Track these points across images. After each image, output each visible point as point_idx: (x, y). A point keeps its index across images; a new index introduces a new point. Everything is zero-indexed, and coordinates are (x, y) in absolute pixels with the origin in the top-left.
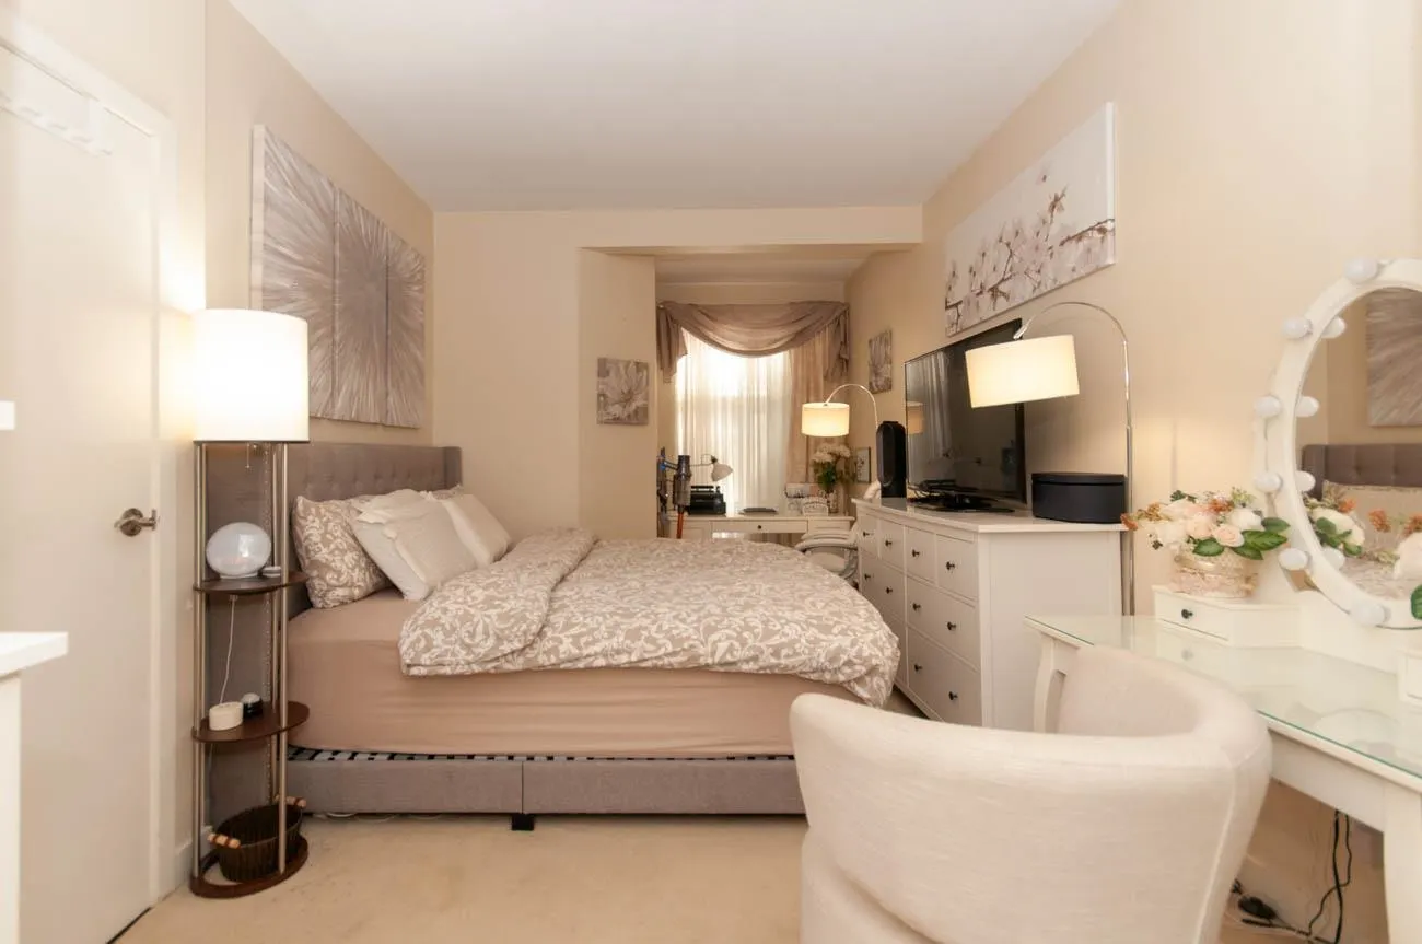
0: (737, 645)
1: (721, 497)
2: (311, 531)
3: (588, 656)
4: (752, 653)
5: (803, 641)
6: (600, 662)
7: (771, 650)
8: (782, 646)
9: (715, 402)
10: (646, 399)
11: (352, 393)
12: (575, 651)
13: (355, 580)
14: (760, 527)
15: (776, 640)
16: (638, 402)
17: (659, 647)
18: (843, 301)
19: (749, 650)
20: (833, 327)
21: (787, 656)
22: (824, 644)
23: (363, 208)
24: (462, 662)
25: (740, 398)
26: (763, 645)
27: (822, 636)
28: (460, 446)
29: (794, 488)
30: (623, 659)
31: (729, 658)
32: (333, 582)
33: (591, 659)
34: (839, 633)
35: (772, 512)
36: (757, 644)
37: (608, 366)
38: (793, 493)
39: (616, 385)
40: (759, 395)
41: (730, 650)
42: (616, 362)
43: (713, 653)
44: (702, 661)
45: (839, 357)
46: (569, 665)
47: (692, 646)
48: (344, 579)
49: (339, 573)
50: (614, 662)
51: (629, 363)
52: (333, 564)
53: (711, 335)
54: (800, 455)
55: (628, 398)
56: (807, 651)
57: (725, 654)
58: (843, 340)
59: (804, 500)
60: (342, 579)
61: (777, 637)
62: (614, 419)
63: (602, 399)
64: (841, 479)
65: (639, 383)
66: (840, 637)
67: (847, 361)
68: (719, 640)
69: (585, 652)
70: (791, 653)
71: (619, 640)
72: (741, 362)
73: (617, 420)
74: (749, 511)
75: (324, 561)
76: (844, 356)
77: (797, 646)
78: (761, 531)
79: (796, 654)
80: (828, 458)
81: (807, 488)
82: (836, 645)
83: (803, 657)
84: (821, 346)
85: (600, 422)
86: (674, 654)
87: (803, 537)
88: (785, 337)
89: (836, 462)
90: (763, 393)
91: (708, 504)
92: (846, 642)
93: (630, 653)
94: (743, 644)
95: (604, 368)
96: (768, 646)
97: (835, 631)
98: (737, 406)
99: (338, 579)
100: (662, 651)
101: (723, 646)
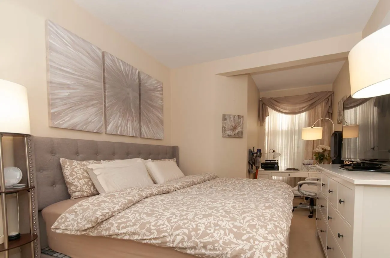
0: (186, 239)
1: (277, 164)
2: (66, 171)
3: (121, 234)
4: (192, 245)
5: (221, 242)
6: (126, 237)
7: (202, 245)
8: (209, 243)
9: (279, 132)
10: (242, 129)
11: (117, 125)
12: (117, 231)
13: (84, 189)
14: (289, 175)
15: (206, 239)
16: (239, 129)
17: (152, 233)
18: (331, 90)
19: (191, 242)
20: (326, 100)
21: (210, 250)
22: (233, 246)
23: (122, 61)
24: (74, 230)
25: (288, 130)
26: (198, 241)
27: (235, 241)
28: (179, 146)
29: (306, 161)
30: (136, 237)
31: (180, 245)
32: (74, 190)
33: (123, 235)
34: (245, 240)
35: (297, 170)
36: (196, 240)
37: (226, 117)
38: (306, 163)
39: (229, 124)
40: (295, 129)
41: (182, 241)
42: (230, 116)
43: (173, 242)
44: (168, 244)
45: (328, 112)
46: (115, 237)
47: (164, 236)
48: (79, 188)
49: (77, 187)
50: (131, 238)
51: (234, 116)
52: (74, 183)
53: (278, 108)
54: (310, 149)
55: (234, 128)
56: (221, 249)
57: (179, 243)
58: (330, 105)
59: (309, 166)
60: (78, 189)
61: (207, 237)
62: (228, 136)
63: (224, 128)
64: (326, 159)
65: (239, 123)
66: (245, 242)
67: (332, 114)
68: (179, 235)
69: (120, 232)
70: (212, 248)
71: (136, 228)
72: (289, 117)
73: (230, 136)
74: (288, 169)
75: (70, 182)
76: (331, 112)
77: (216, 245)
78: (290, 176)
79: (215, 249)
80: (320, 150)
81: (312, 161)
82: (240, 247)
83: (218, 252)
84: (320, 109)
85: (223, 137)
86: (155, 239)
87: (306, 179)
88: (306, 106)
89: (324, 152)
90: (297, 128)
91: (272, 166)
92: (247, 247)
93: (139, 235)
94: (189, 238)
95: (224, 118)
96: (201, 243)
97: (244, 238)
98: (287, 132)
99: (76, 189)
100: (152, 236)
101: (179, 238)
